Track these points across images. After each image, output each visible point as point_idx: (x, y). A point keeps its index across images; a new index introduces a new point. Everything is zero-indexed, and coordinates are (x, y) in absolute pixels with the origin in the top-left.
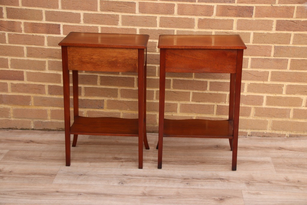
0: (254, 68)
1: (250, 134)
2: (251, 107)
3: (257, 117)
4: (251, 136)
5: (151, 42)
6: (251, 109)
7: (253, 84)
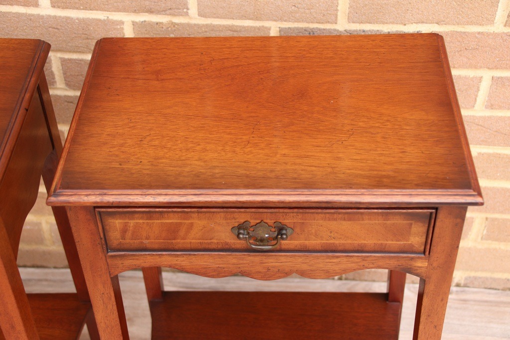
0: (500, 108)
1: (462, 282)
2: (473, 218)
3: (490, 242)
4: (466, 286)
5: (100, 20)
6: (472, 222)
7: (489, 155)
